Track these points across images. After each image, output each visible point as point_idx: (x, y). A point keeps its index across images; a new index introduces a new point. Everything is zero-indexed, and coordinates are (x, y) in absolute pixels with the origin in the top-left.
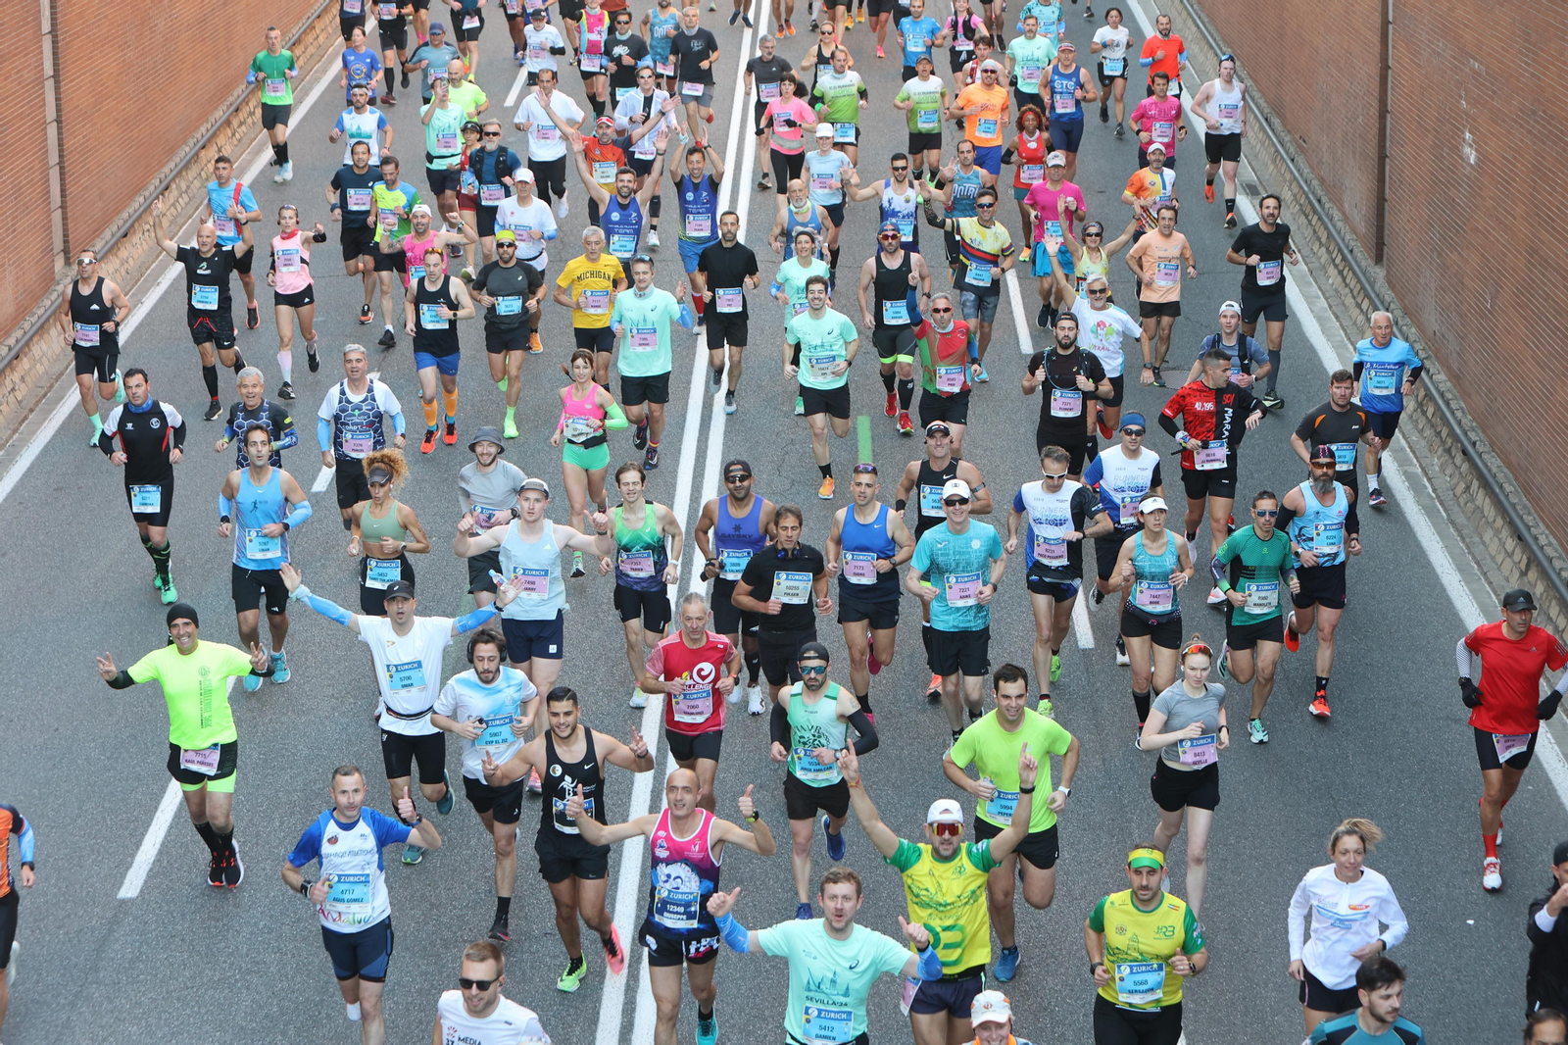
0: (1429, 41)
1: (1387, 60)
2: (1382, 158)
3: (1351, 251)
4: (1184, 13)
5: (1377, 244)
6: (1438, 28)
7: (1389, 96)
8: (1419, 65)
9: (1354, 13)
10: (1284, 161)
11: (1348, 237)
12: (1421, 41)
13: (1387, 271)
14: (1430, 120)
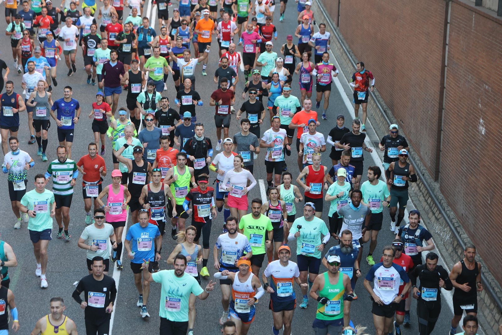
0: (464, 75)
1: (443, 84)
2: (440, 130)
3: (423, 175)
4: (348, 60)
5: (436, 172)
6: (469, 69)
7: (444, 101)
8: (458, 87)
9: (429, 61)
11: (422, 168)
12: (461, 75)
13: (440, 185)
14: (463, 113)
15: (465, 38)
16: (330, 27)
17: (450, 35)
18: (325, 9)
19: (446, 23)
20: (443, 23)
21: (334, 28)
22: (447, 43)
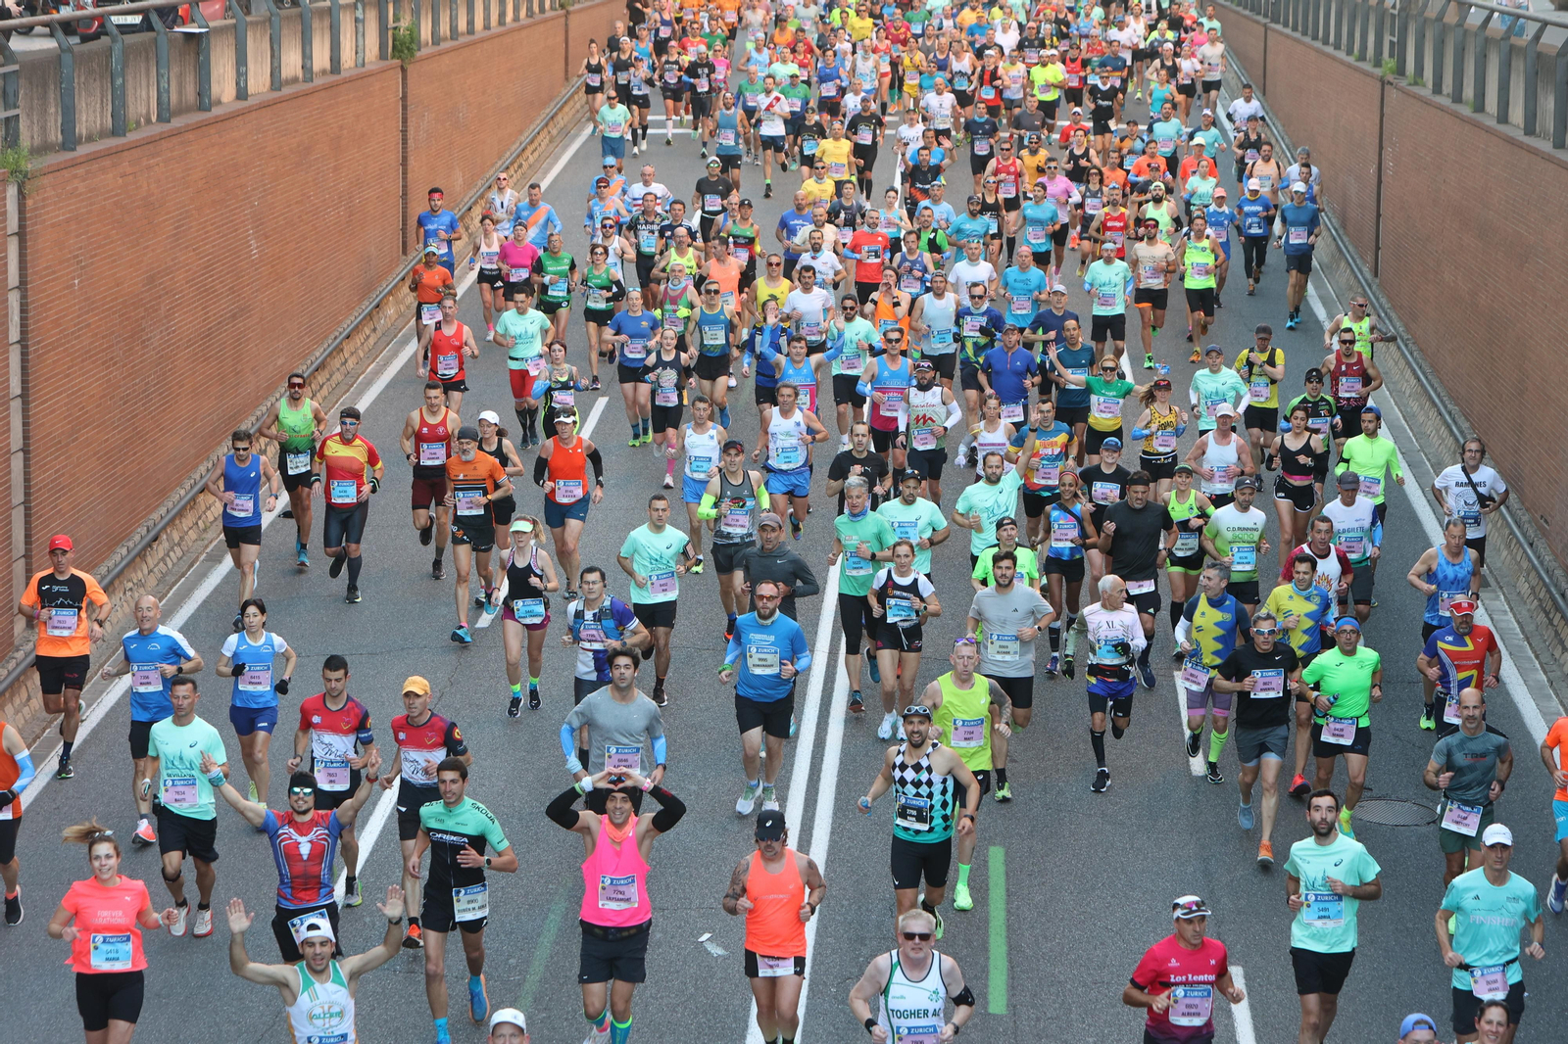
16: (1356, 277)
18: (1341, 232)
21: (1366, 281)
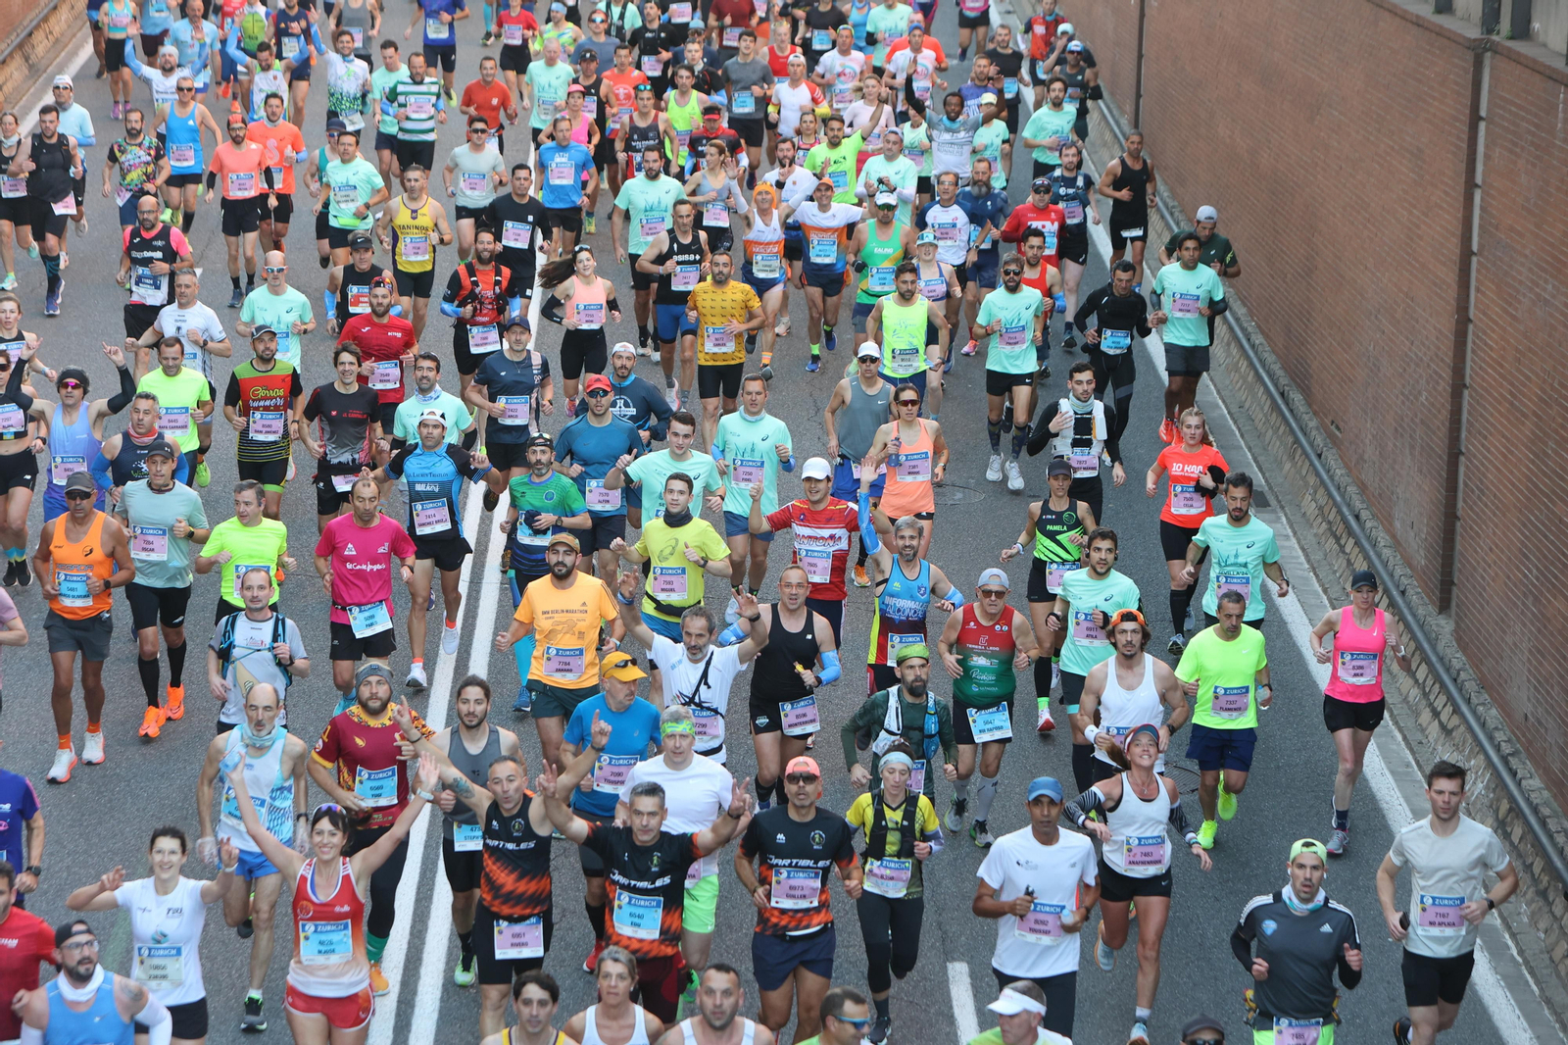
0: (1532, 281)
1: (1466, 309)
2: (1454, 454)
3: (1403, 593)
5: (1442, 582)
6: (1547, 262)
7: (1469, 363)
8: (1514, 318)
9: (1420, 238)
10: (1307, 456)
11: (1398, 572)
12: (1521, 283)
13: (1457, 623)
14: (1530, 400)
15: (1534, 165)
16: (1112, 130)
17: (1487, 157)
19: (1475, 119)
20: (1466, 119)
22: (1479, 180)
